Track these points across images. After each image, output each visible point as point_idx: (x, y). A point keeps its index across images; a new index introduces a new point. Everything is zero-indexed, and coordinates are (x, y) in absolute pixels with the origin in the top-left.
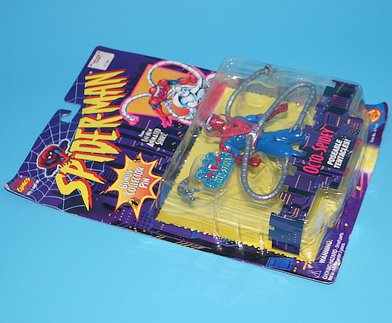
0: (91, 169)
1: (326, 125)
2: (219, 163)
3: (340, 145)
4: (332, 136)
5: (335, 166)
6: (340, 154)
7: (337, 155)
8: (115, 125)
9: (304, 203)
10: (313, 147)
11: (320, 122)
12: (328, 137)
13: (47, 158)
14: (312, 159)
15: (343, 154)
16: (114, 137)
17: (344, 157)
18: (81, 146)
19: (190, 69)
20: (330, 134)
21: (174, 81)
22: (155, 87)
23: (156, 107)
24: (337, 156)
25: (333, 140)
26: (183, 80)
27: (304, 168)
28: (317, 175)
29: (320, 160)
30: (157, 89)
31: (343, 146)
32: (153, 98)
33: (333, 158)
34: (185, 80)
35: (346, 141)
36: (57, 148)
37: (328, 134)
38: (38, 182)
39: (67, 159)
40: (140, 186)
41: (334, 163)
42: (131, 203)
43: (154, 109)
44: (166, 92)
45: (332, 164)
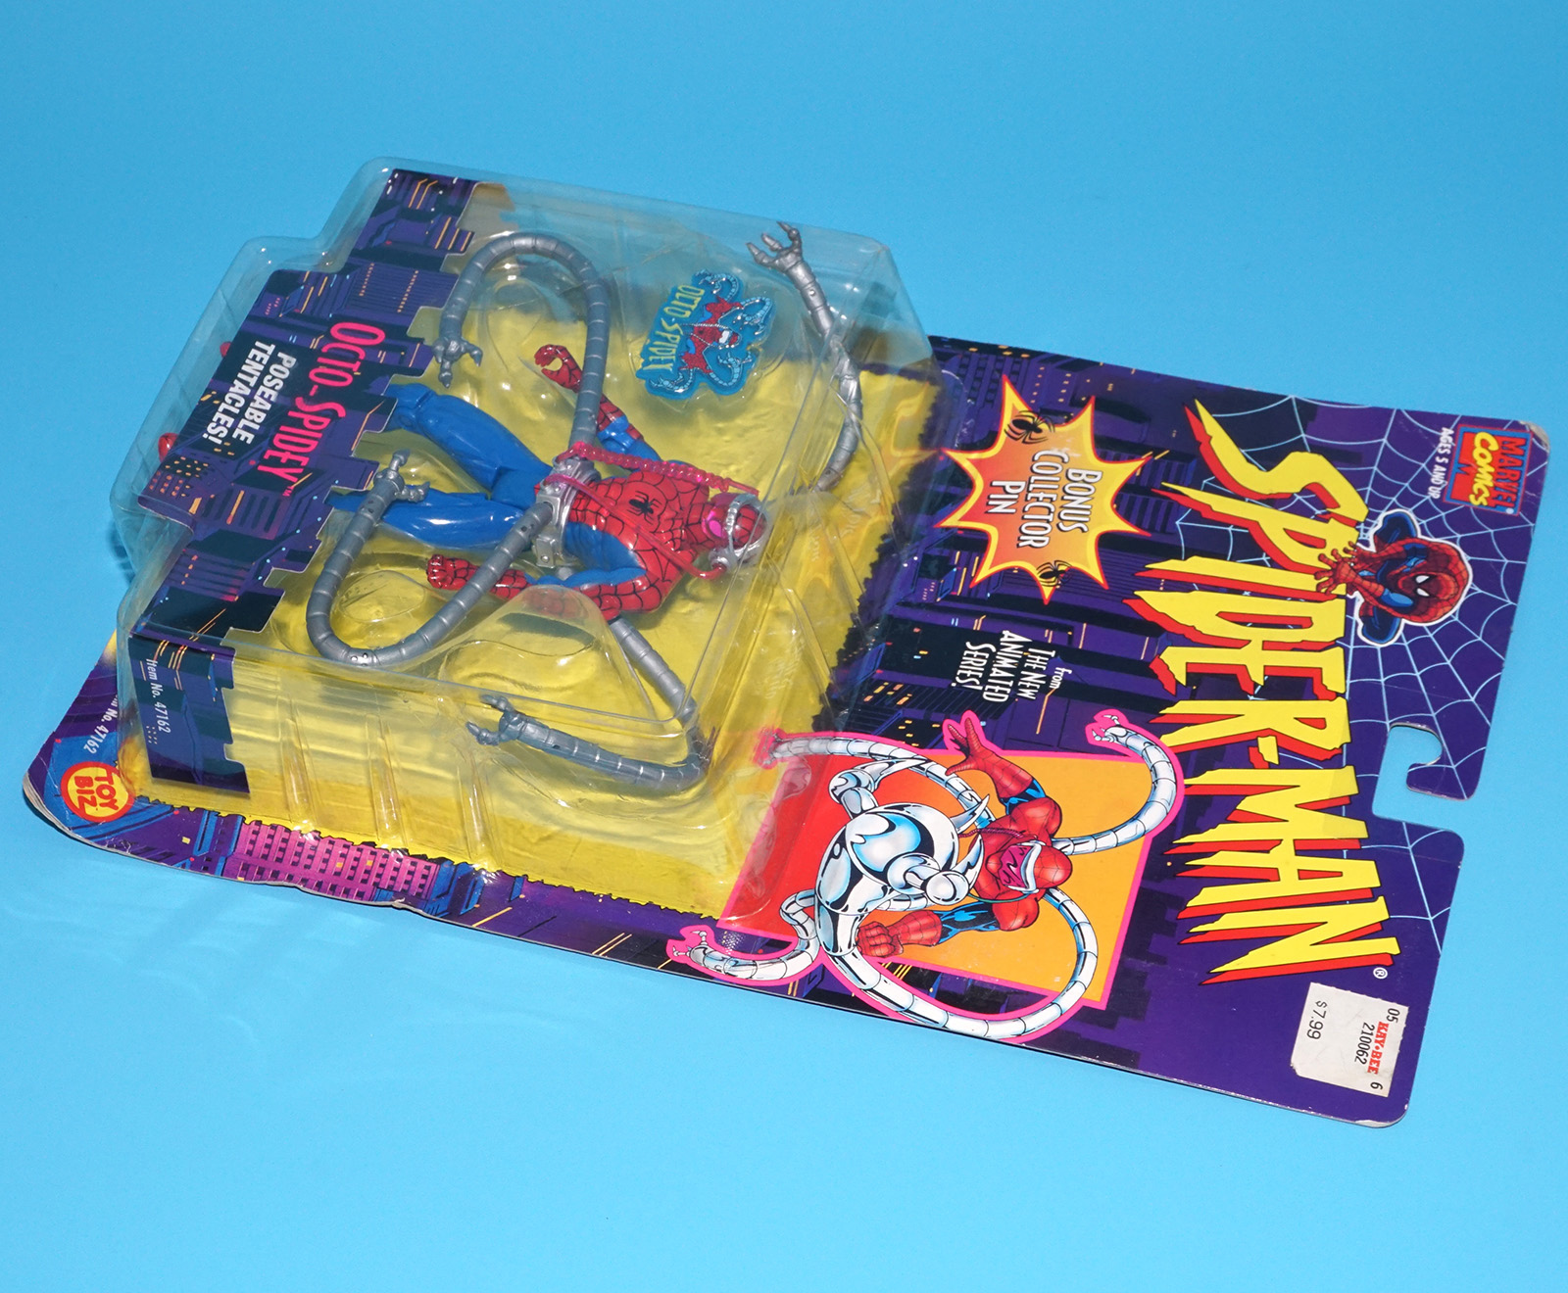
0: (1230, 529)
1: (287, 494)
2: (692, 350)
3: (243, 422)
4: (270, 453)
5: (271, 349)
6: (247, 392)
7: (262, 388)
8: (1184, 707)
9: (392, 226)
10: (342, 412)
11: (305, 502)
12: (283, 451)
13: (1432, 577)
14: (350, 371)
15: (238, 390)
16: (1177, 660)
17: (236, 382)
18: (1304, 623)
19: (901, 995)
20: (275, 462)
21: (964, 925)
22: (1046, 889)
23: (1023, 795)
24: (260, 382)
25: (266, 442)
26: (927, 935)
27: (381, 336)
28: (338, 319)
29: (322, 369)
30: (1037, 877)
31: (231, 421)
32: (1049, 835)
33: (274, 377)
34: (915, 937)
35: (216, 436)
36: (1406, 611)
37: (283, 461)
38: (1434, 493)
39: (1345, 571)
40: (1023, 484)
41: (274, 359)
42: (1043, 426)
43: (1033, 786)
44: (992, 865)
45: (280, 355)
